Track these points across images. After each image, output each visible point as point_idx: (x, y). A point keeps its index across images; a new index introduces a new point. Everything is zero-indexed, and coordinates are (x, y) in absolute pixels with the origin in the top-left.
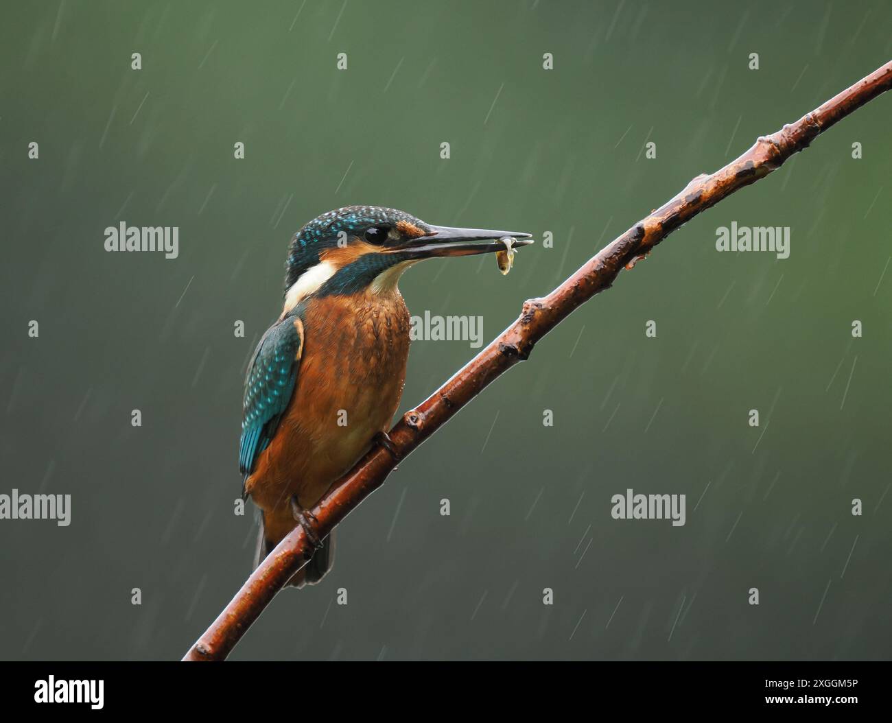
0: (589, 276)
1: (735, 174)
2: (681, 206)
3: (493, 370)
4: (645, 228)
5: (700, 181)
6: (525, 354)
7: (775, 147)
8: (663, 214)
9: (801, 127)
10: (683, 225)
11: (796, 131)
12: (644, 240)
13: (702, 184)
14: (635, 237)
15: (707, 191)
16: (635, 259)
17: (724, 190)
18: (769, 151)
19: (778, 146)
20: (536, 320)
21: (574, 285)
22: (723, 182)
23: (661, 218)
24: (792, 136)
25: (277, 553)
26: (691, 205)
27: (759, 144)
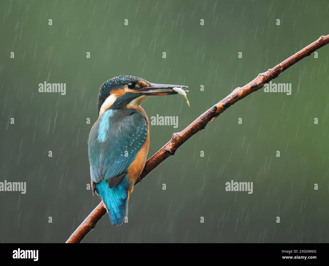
0: (197, 125)
1: (250, 87)
2: (230, 99)
3: (161, 159)
4: (217, 107)
5: (238, 90)
6: (173, 153)
7: (265, 77)
8: (224, 102)
9: (275, 70)
10: (231, 106)
11: (273, 71)
12: (217, 111)
13: (238, 91)
14: (214, 110)
15: (240, 93)
16: (214, 118)
17: (247, 93)
18: (263, 79)
19: (266, 77)
20: (177, 141)
21: (191, 128)
22: (246, 90)
23: (223, 103)
24: (271, 73)
25: (82, 226)
26: (234, 98)
27: (259, 76)
